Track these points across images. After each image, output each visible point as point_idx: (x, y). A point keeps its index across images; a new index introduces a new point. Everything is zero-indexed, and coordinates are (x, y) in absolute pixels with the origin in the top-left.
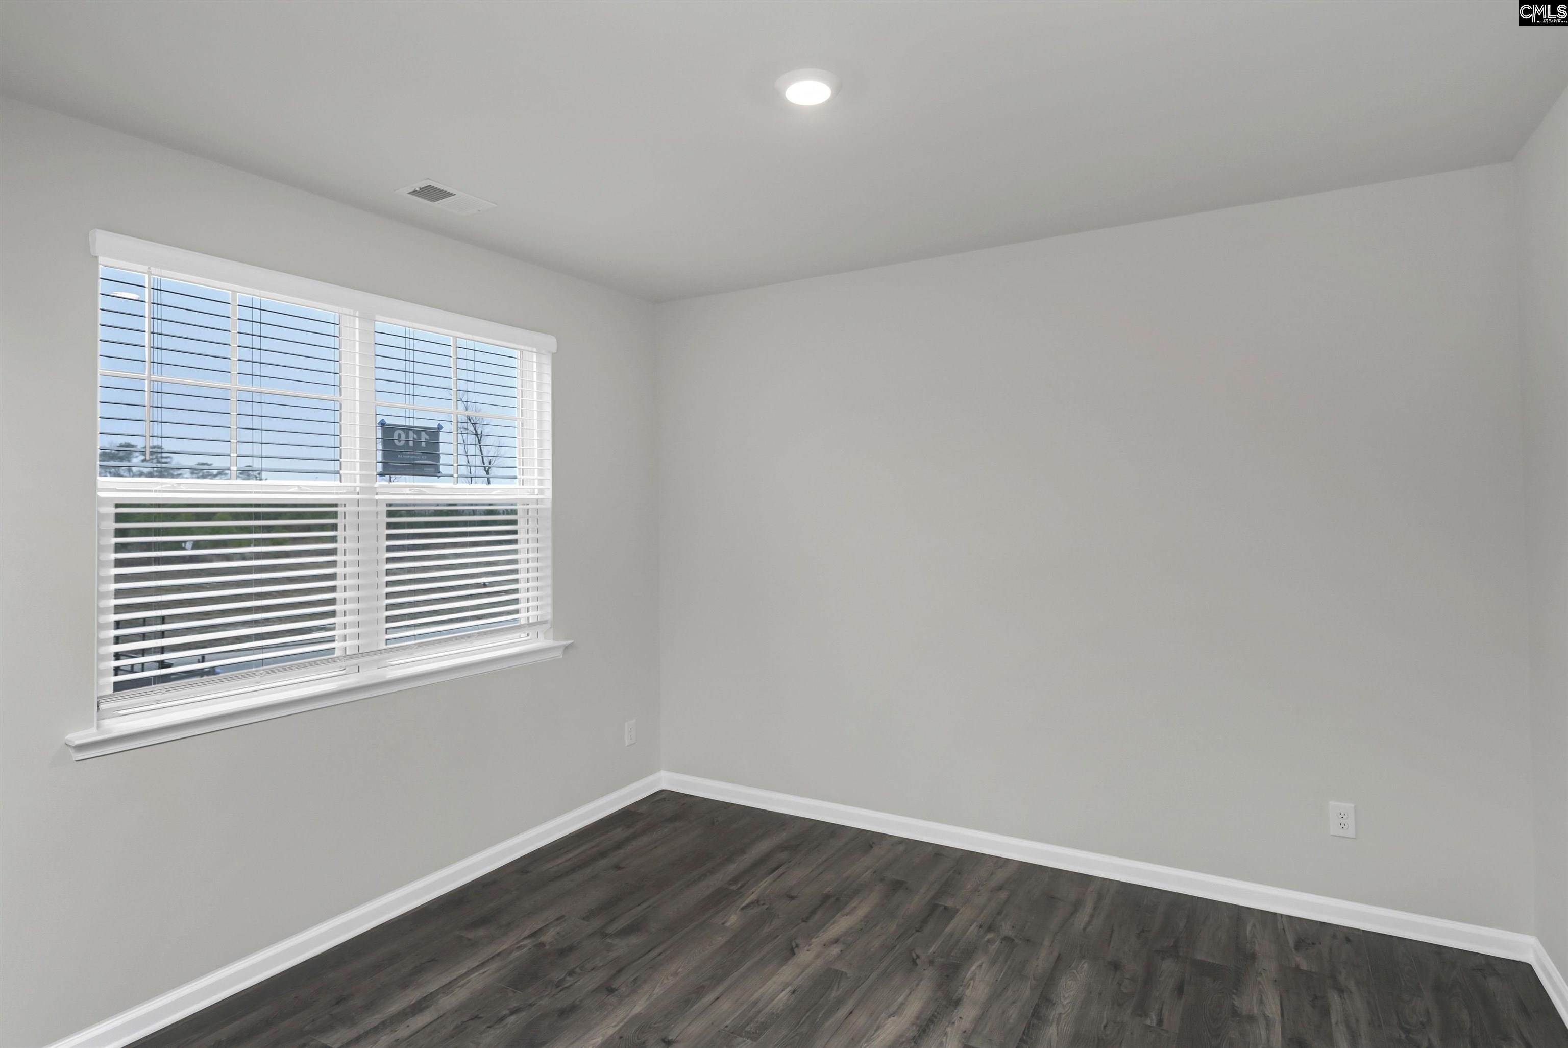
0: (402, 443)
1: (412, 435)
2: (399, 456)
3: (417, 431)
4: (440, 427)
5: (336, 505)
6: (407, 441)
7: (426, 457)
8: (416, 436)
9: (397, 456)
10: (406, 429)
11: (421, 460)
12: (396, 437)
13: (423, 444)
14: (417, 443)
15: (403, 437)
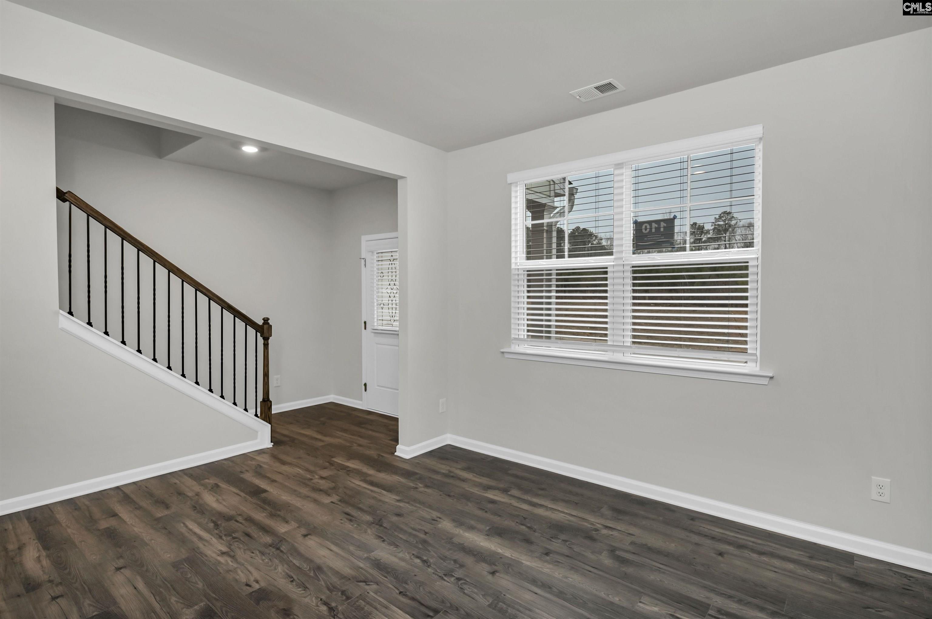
0: (648, 230)
1: (654, 225)
2: (645, 239)
3: (658, 222)
4: (675, 217)
5: (607, 268)
6: (651, 229)
7: (663, 237)
8: (657, 226)
9: (644, 239)
10: (650, 222)
11: (660, 239)
12: (644, 227)
13: (662, 229)
14: (657, 229)
15: (648, 227)
